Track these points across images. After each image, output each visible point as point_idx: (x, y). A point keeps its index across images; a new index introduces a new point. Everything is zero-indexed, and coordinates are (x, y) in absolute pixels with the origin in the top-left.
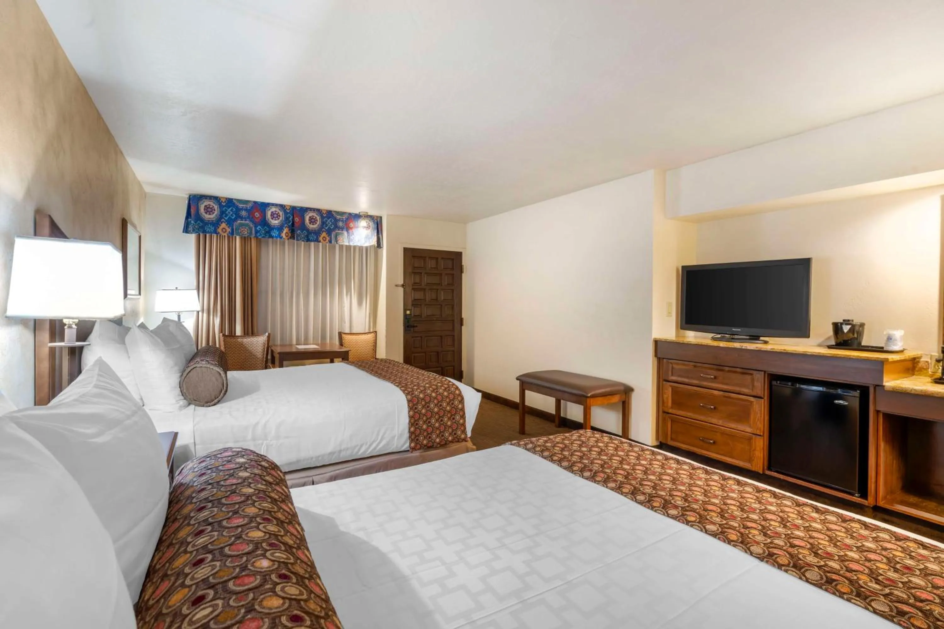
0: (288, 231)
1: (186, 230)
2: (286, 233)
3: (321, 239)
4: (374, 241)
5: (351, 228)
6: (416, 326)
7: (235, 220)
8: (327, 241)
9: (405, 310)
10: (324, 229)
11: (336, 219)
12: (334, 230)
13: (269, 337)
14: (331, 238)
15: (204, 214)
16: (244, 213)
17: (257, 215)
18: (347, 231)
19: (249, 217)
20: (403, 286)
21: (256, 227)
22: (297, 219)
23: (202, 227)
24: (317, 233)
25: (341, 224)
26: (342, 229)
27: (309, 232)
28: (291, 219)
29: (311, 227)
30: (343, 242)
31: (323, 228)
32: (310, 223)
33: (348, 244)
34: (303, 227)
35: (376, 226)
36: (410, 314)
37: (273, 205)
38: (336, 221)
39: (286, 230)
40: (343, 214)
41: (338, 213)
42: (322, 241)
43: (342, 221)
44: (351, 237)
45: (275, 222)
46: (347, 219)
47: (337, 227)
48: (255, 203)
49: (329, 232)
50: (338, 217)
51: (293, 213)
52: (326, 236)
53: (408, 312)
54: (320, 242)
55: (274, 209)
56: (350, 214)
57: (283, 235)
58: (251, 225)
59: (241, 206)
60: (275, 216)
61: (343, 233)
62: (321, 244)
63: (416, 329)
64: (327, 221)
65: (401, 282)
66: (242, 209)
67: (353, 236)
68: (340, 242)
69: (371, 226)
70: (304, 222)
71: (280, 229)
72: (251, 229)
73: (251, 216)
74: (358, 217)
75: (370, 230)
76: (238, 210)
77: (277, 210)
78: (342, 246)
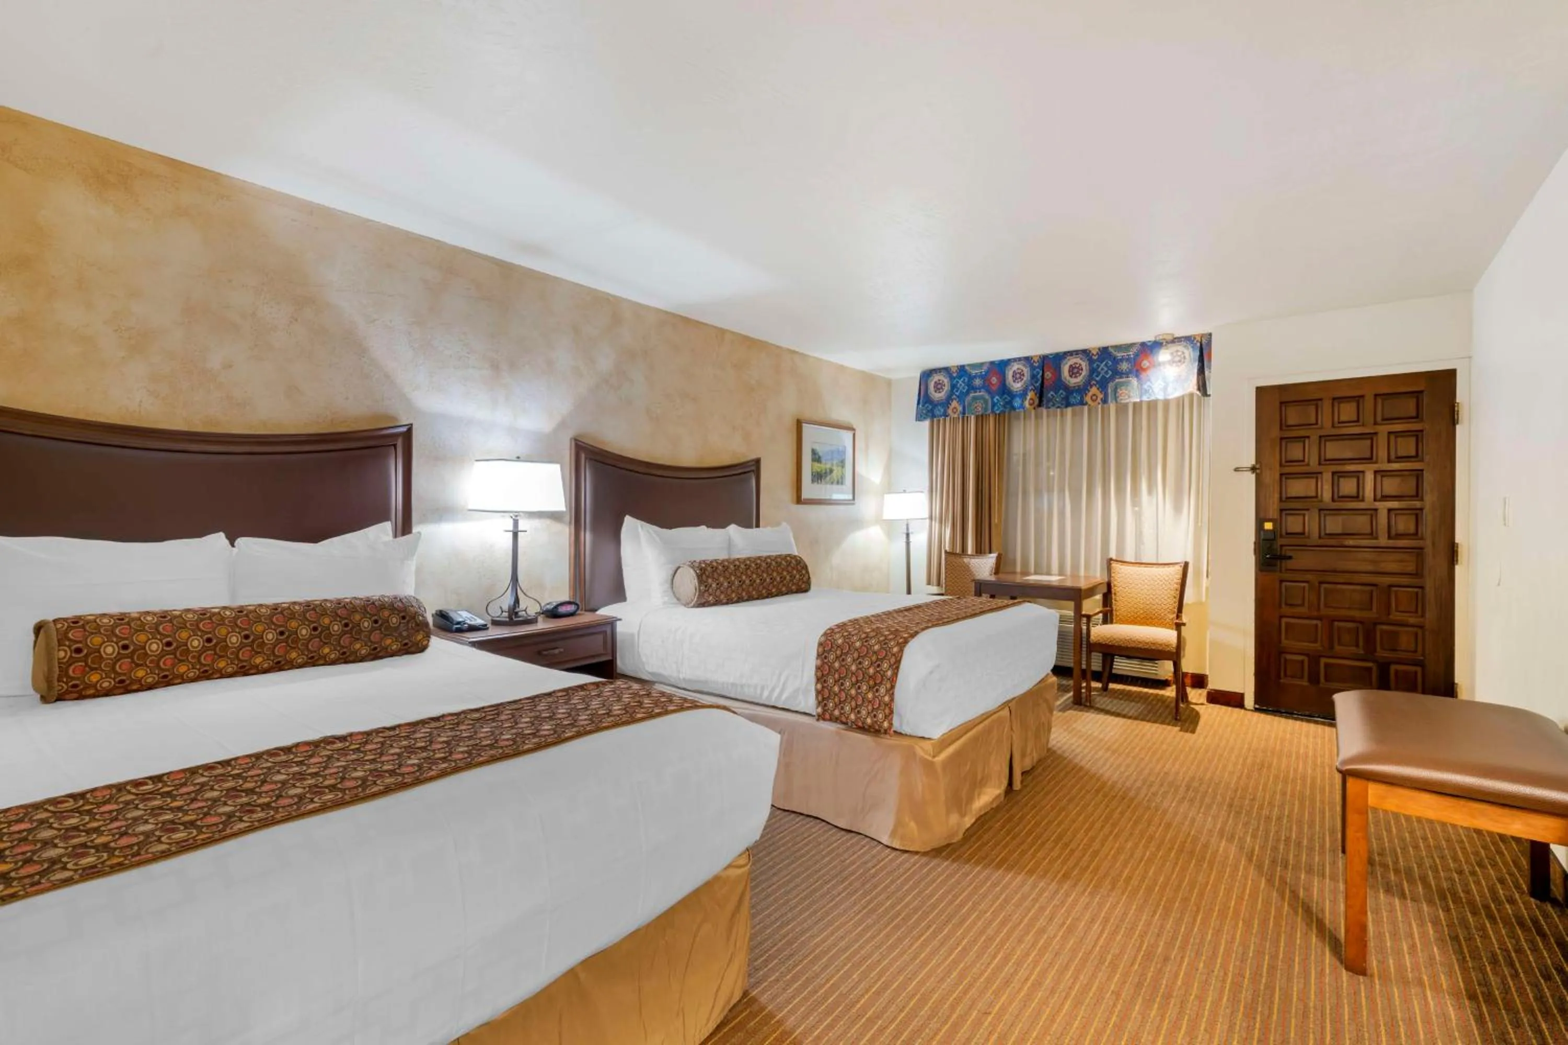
0: (1034, 397)
1: (920, 417)
2: (1031, 399)
3: (1088, 399)
4: (1191, 385)
5: (1144, 370)
6: (1290, 558)
7: (968, 393)
8: (1099, 400)
9: (1260, 522)
10: (1094, 382)
11: (1115, 358)
12: (1112, 378)
13: (999, 558)
14: (1106, 395)
15: (933, 393)
16: (978, 382)
17: (994, 380)
18: (1137, 376)
19: (983, 387)
20: (1253, 469)
21: (992, 398)
22: (1048, 375)
23: (932, 411)
24: (1082, 390)
25: (1124, 366)
26: (1127, 374)
27: (1069, 391)
28: (1039, 376)
29: (1073, 381)
30: (1129, 397)
31: (1093, 379)
32: (1071, 376)
33: (1138, 400)
34: (1059, 384)
35: (1198, 353)
36: (1273, 531)
37: (1015, 360)
38: (1116, 361)
39: (1030, 395)
40: (1128, 347)
41: (1118, 348)
42: (1090, 402)
43: (1128, 360)
44: (1145, 387)
45: (1017, 386)
46: (1136, 355)
47: (1117, 373)
48: (992, 363)
49: (1103, 385)
50: (1119, 355)
51: (1043, 367)
52: (1098, 393)
53: (1268, 526)
54: (1086, 404)
55: (1016, 367)
56: (1143, 344)
57: (1027, 404)
58: (987, 397)
59: (974, 372)
60: (1018, 376)
61: (1129, 382)
62: (1086, 408)
63: (1290, 564)
64: (1098, 366)
65: (1251, 461)
66: (975, 377)
67: (1148, 383)
68: (1124, 399)
69: (1187, 356)
70: (1060, 376)
71: (1024, 394)
72: (986, 402)
73: (987, 386)
74: (1156, 345)
75: (1183, 366)
76: (971, 378)
77: (1021, 367)
78: (1126, 405)
